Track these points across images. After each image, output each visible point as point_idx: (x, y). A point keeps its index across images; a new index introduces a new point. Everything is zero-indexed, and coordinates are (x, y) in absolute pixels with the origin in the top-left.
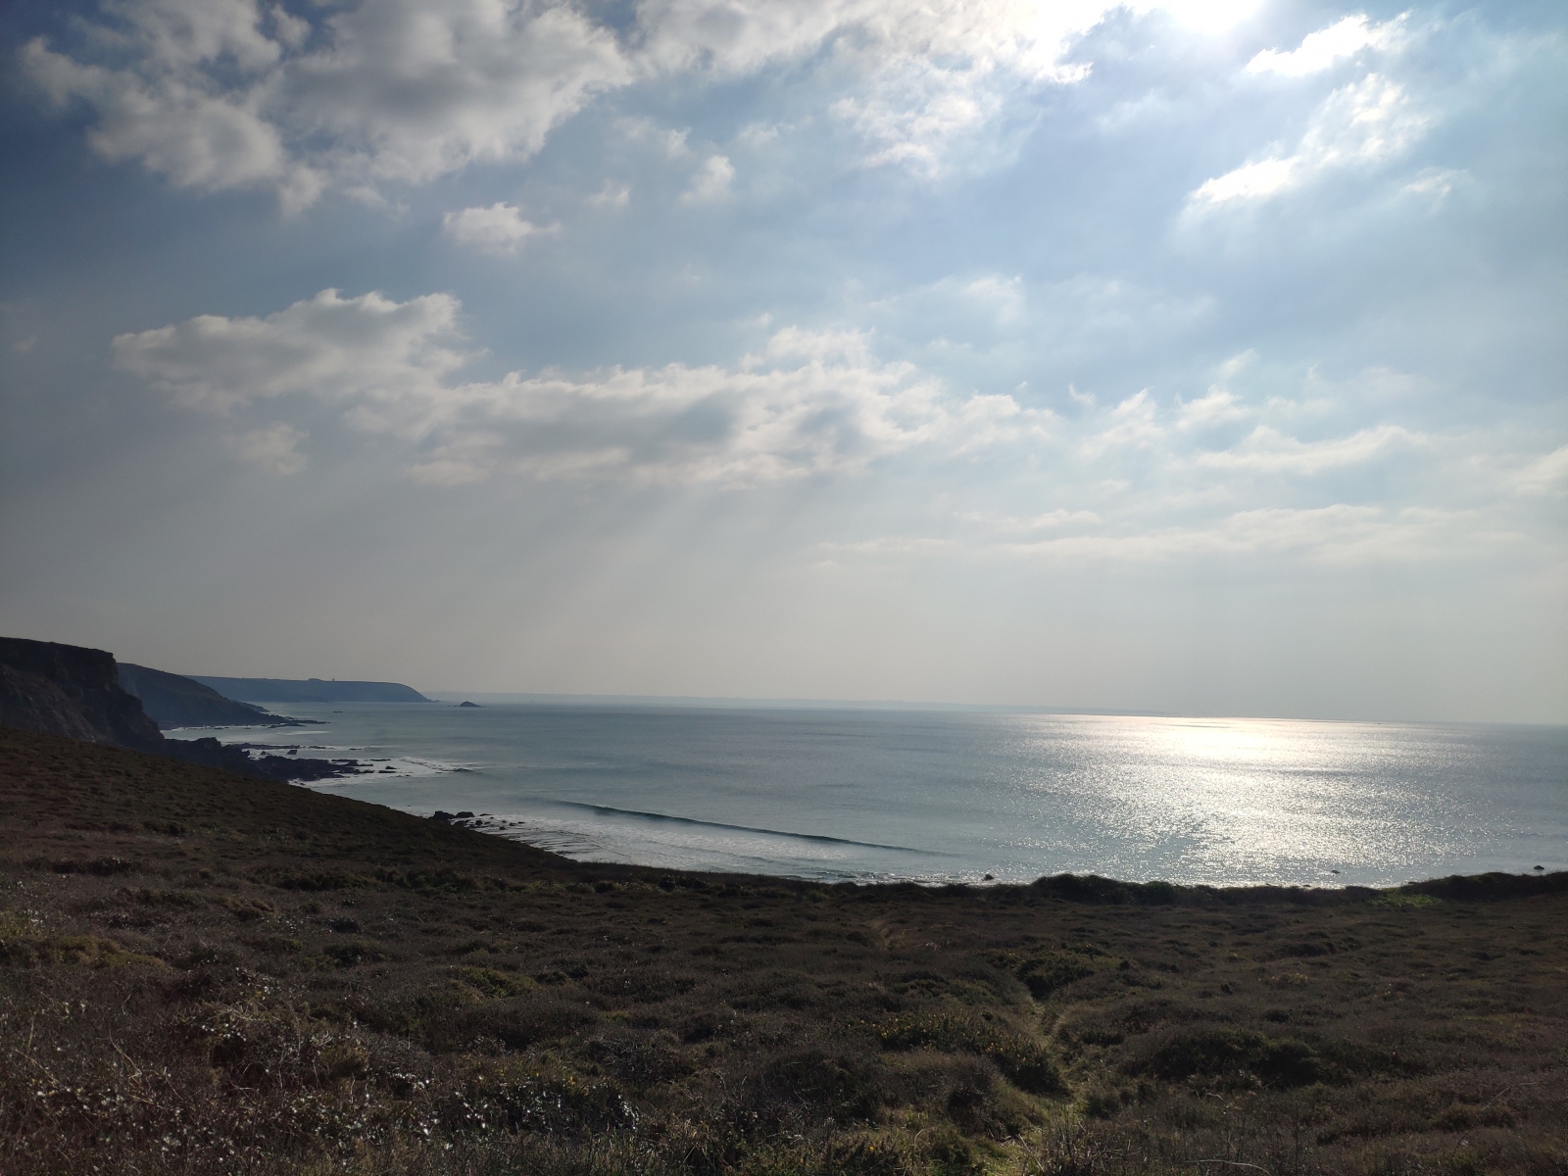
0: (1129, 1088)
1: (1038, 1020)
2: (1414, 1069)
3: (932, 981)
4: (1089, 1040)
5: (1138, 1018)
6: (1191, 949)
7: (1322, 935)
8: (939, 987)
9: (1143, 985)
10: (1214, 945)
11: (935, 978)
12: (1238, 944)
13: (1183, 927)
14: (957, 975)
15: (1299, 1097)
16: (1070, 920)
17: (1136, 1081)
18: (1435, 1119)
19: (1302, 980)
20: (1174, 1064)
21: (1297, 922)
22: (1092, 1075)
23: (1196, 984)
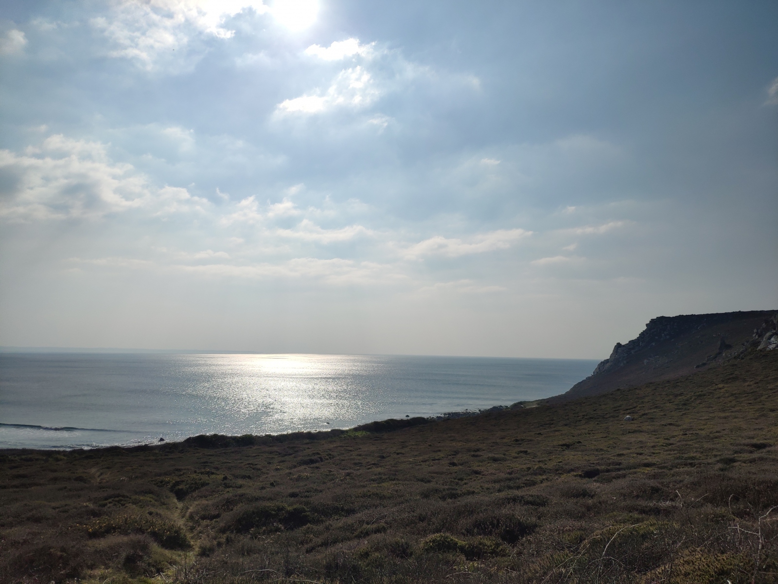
0: (222, 540)
1: (179, 511)
2: (350, 512)
3: (121, 498)
4: (203, 518)
5: (229, 504)
6: (259, 467)
7: (318, 454)
8: (125, 501)
9: (233, 487)
10: (269, 463)
11: (123, 496)
12: (280, 462)
13: (256, 456)
14: (136, 493)
15: (299, 532)
16: (201, 458)
17: (225, 535)
18: (356, 533)
19: (307, 476)
20: (243, 525)
21: (309, 448)
22: (203, 536)
23: (259, 483)
